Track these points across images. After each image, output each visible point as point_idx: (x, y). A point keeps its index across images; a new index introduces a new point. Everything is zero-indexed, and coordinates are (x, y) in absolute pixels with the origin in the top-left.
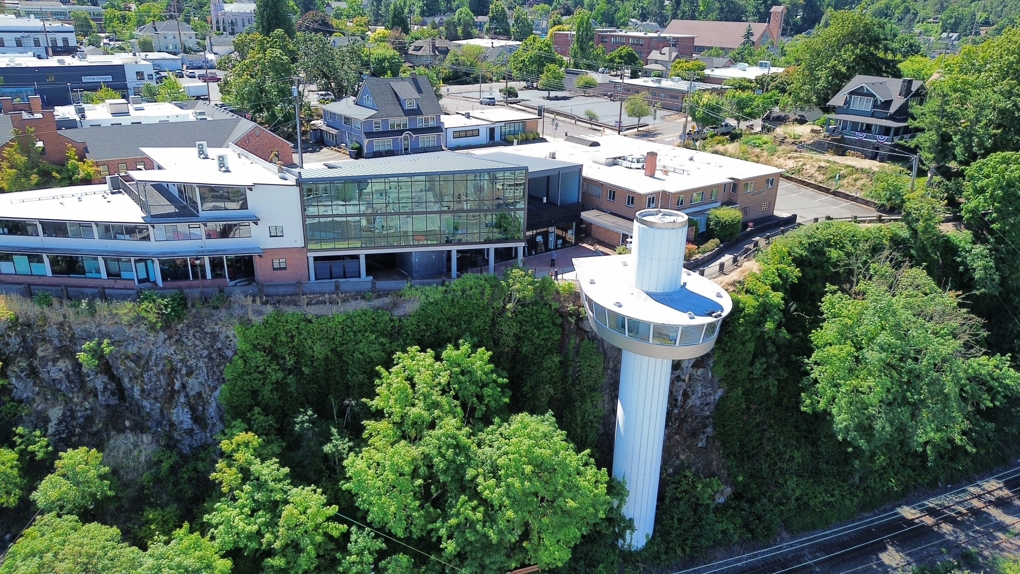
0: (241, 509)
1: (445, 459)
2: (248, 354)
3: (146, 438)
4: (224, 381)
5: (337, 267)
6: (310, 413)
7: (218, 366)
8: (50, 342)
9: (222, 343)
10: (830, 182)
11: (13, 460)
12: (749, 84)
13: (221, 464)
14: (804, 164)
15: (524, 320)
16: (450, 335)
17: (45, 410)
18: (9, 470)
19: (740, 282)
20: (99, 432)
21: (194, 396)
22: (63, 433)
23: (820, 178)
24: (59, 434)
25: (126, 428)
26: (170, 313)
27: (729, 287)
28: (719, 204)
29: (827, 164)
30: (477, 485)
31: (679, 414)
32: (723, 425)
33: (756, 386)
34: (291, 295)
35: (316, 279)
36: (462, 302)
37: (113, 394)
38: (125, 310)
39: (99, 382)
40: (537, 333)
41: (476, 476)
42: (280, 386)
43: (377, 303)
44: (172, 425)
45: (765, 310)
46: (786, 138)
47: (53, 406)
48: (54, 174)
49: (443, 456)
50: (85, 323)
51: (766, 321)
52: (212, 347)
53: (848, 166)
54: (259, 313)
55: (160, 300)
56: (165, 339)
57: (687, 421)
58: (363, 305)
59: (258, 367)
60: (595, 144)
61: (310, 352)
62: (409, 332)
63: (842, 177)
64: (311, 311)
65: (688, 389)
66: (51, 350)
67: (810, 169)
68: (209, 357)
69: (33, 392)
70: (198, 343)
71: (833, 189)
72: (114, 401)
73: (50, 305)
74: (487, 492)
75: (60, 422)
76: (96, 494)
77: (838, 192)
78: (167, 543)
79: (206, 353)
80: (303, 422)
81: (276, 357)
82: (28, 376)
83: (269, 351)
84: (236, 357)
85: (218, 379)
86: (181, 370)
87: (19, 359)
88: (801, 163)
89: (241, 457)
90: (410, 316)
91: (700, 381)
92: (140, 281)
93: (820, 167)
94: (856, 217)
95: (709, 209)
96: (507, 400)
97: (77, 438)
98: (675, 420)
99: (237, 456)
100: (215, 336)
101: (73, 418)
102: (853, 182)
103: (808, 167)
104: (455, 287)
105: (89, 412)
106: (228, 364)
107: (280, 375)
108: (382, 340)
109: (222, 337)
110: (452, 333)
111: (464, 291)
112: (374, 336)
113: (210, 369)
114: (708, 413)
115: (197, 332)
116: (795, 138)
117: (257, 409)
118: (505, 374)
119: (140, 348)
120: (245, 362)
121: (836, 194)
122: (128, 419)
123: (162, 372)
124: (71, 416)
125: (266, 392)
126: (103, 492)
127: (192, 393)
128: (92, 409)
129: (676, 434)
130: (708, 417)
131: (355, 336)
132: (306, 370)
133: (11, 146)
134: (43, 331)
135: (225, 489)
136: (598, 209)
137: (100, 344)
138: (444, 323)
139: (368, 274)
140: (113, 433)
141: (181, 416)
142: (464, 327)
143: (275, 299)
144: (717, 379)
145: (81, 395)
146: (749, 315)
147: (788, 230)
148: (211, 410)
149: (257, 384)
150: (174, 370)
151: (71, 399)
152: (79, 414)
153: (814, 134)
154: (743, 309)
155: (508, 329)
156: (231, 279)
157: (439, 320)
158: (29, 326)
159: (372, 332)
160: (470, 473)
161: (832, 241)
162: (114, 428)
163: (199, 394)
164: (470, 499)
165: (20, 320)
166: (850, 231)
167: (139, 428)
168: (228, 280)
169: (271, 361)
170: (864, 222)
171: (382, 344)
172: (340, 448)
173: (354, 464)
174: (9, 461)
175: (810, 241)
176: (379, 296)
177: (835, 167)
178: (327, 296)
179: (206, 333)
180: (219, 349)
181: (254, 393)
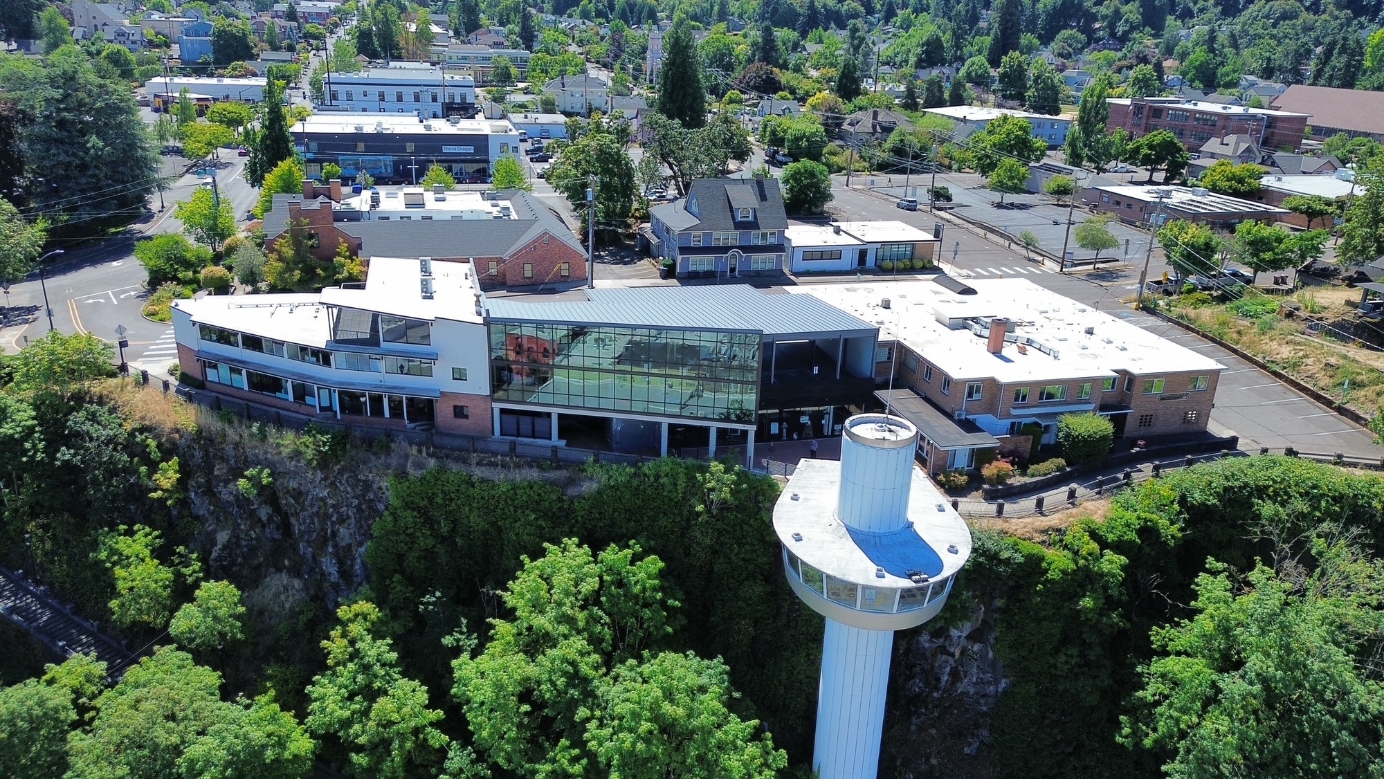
0: (339, 689)
1: (555, 689)
2: (398, 512)
3: (297, 583)
4: (371, 537)
5: (525, 423)
6: (438, 594)
7: (366, 520)
8: (227, 461)
9: (375, 494)
10: (1338, 390)
11: (166, 579)
12: (1324, 207)
13: (335, 633)
14: (1306, 356)
15: (724, 530)
16: (625, 531)
17: (215, 531)
18: (159, 590)
19: (1059, 530)
20: (258, 567)
21: (343, 547)
22: (225, 560)
23: (1324, 381)
24: (221, 561)
25: (284, 567)
26: (326, 452)
27: (1035, 535)
28: (1092, 406)
29: (1342, 362)
30: (585, 730)
31: (941, 699)
32: (1003, 731)
33: (1061, 688)
34: (461, 450)
35: (502, 434)
36: (649, 491)
37: (278, 528)
38: (288, 440)
39: (264, 512)
40: (737, 549)
41: (588, 720)
42: (429, 554)
43: (554, 475)
44: (323, 574)
45: (1084, 579)
46: (1298, 309)
47: (223, 529)
48: (319, 271)
49: (553, 684)
50: (256, 447)
51: (1084, 596)
52: (364, 496)
53: (1372, 370)
54: (419, 466)
55: (319, 436)
56: (322, 479)
57: (952, 713)
58: (533, 474)
59: (407, 528)
60: (969, 291)
61: (465, 521)
62: (579, 518)
63: (1355, 385)
64: (478, 473)
65: (960, 668)
66: (225, 470)
67: (1312, 366)
68: (359, 508)
69: (208, 510)
70: (349, 489)
71: (1337, 402)
72: (278, 536)
73: (230, 422)
74: (594, 743)
75: (224, 548)
76: (226, 634)
77: (1345, 409)
78: (247, 707)
79: (356, 502)
80: (429, 603)
81: (430, 522)
82: (204, 493)
83: (423, 512)
84: (386, 513)
85: (364, 534)
86: (332, 516)
87: (198, 474)
88: (1301, 354)
89: (356, 629)
90: (584, 499)
91: (976, 660)
92: (322, 409)
93: (1327, 365)
94: (1340, 457)
95: (1062, 413)
96: (669, 629)
97: (238, 568)
98: (933, 707)
99: (351, 627)
100: (368, 485)
101: (238, 546)
102: (1374, 396)
103: (1310, 361)
104: (647, 471)
105: (254, 542)
106: (377, 519)
107: (430, 542)
108: (541, 522)
109: (375, 486)
110: (628, 529)
111: (657, 477)
112: (534, 516)
113: (358, 521)
114: (985, 709)
115: (351, 477)
116: (1313, 311)
117: (397, 577)
118: (680, 594)
119: (300, 484)
120: (396, 520)
121: (1341, 410)
122: (289, 559)
123: (317, 514)
124: (236, 543)
125: (412, 559)
126: (234, 634)
127: (343, 544)
128: (257, 539)
129: (933, 727)
130: (984, 714)
131: (515, 511)
132: (459, 541)
133: (284, 238)
134: (223, 449)
135: (330, 662)
136: (912, 390)
137: (261, 472)
138: (620, 514)
139: (560, 437)
140: (272, 570)
141: (330, 566)
142: (645, 524)
143: (441, 453)
144: (1001, 663)
145: (248, 523)
146: (1052, 581)
147: (1198, 460)
148: (357, 567)
149: (402, 548)
150: (327, 516)
151: (239, 525)
152: (244, 543)
153: (1349, 308)
154: (1046, 571)
155: (702, 538)
156: (411, 420)
157: (615, 510)
158: (211, 440)
159: (533, 511)
160: (582, 712)
161: (1271, 489)
162: (275, 566)
163: (349, 546)
164: (572, 746)
165: (204, 434)
166: (1309, 478)
167: (295, 572)
168: (407, 422)
169: (423, 524)
170: (1355, 465)
171: (540, 527)
172: (461, 643)
173: (463, 667)
174: (162, 580)
175: (1227, 484)
176: (559, 467)
177: (1354, 367)
178: (499, 457)
179: (359, 480)
180: (371, 500)
181: (400, 557)
